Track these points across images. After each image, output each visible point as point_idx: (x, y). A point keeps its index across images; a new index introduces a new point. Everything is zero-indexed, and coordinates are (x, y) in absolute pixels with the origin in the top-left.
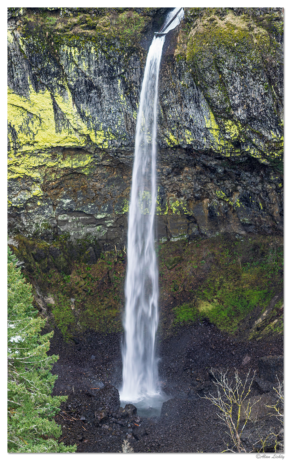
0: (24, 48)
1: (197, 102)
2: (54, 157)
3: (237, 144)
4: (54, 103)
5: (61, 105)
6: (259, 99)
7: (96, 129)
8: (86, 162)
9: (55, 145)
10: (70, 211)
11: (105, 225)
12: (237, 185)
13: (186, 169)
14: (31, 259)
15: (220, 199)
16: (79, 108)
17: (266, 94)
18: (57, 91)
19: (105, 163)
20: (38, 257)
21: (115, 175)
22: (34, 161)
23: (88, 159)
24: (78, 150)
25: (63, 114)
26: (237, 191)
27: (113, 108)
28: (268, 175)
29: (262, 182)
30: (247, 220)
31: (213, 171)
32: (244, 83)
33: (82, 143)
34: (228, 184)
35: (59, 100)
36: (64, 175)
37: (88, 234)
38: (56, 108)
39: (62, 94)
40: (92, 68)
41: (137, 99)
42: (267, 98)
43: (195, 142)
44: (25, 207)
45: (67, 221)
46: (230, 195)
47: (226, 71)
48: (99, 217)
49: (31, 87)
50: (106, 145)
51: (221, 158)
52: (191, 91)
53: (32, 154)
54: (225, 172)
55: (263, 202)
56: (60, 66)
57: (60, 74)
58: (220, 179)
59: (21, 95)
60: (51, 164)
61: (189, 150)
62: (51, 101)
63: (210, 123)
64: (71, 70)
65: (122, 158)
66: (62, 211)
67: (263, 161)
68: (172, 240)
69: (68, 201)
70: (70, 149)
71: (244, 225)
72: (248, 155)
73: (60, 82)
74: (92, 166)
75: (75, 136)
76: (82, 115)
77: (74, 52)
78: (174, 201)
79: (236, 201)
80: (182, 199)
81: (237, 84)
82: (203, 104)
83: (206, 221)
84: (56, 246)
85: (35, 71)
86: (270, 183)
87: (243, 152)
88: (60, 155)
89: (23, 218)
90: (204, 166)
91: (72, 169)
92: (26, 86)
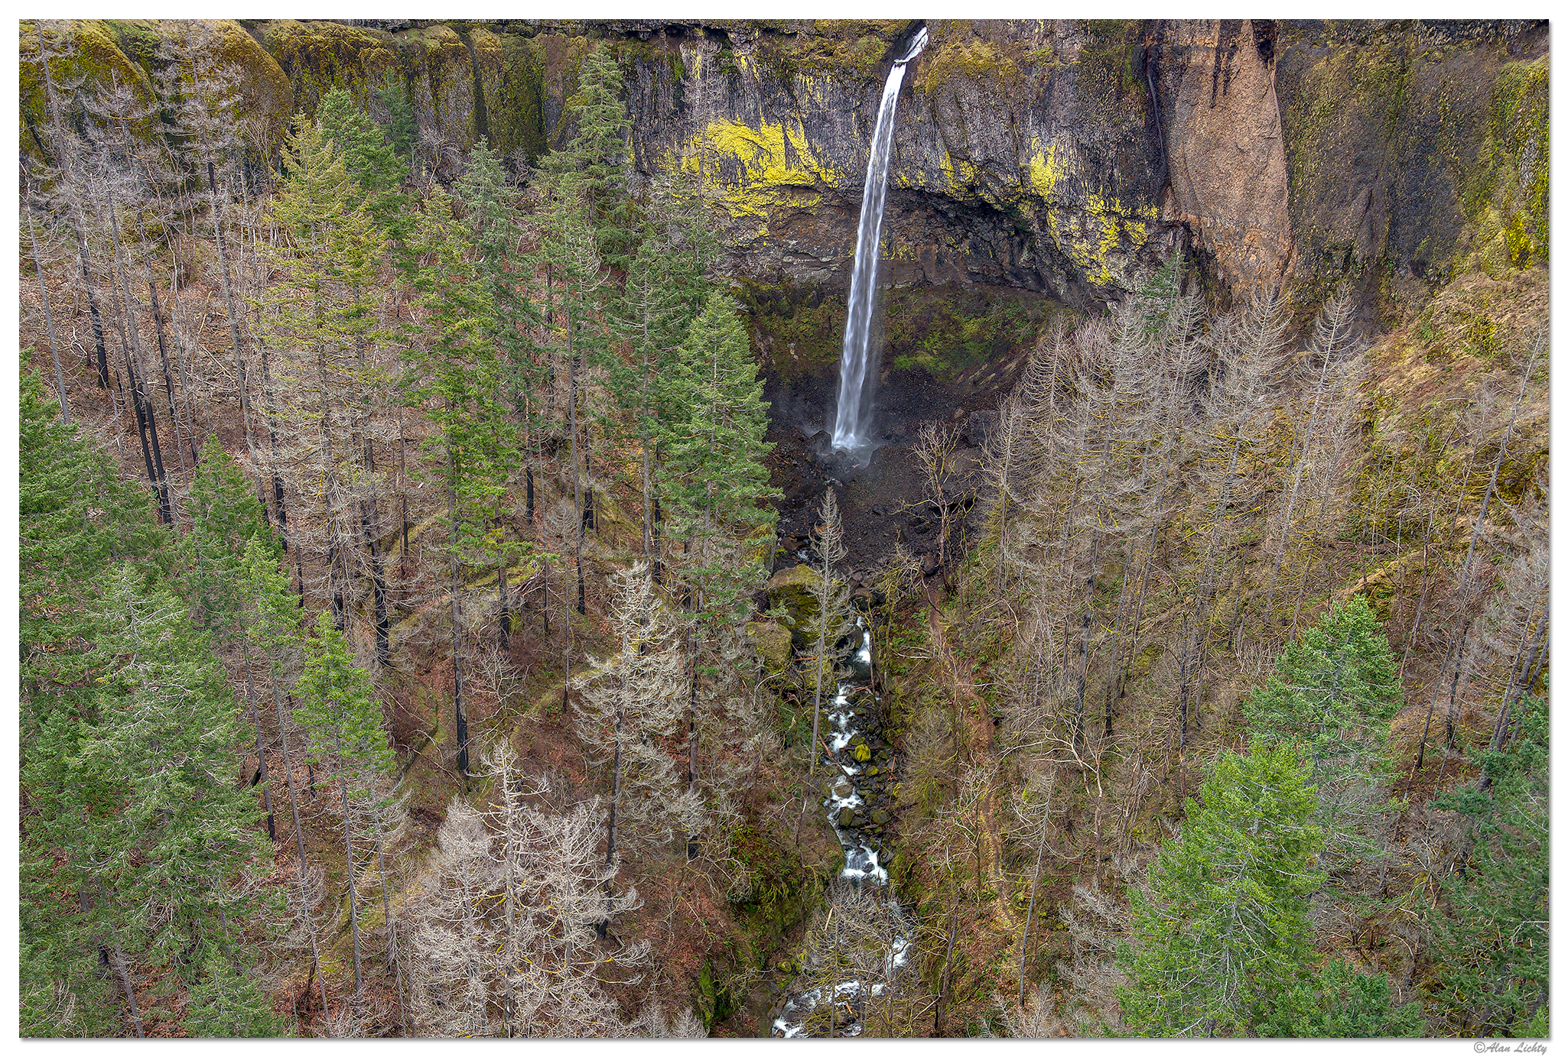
0: (757, 76)
1: (933, 140)
2: (782, 195)
3: (972, 188)
4: (786, 137)
5: (792, 140)
6: (999, 138)
7: (827, 166)
8: (815, 202)
9: (783, 183)
10: (795, 253)
11: (829, 270)
12: (968, 231)
13: (917, 212)
14: (754, 301)
15: (949, 245)
16: (810, 143)
17: (1006, 133)
18: (789, 123)
19: (833, 203)
20: (761, 300)
21: (843, 216)
22: (762, 200)
23: (818, 199)
24: (807, 188)
25: (794, 150)
26: (967, 238)
27: (845, 144)
28: (1002, 222)
29: (994, 228)
30: (975, 269)
31: (944, 214)
32: (985, 122)
33: (811, 181)
34: (959, 230)
35: (790, 134)
36: (792, 215)
37: (812, 278)
38: (787, 143)
39: (794, 128)
40: (827, 100)
41: (871, 136)
42: (1007, 139)
43: (928, 185)
44: (751, 247)
45: (792, 263)
46: (960, 242)
47: (966, 107)
48: (824, 260)
49: (762, 119)
50: (836, 185)
51: (953, 202)
52: (928, 128)
53: (761, 192)
54: (957, 217)
55: (993, 251)
56: (793, 97)
57: (794, 104)
58: (951, 224)
59: (752, 128)
60: (778, 202)
61: (921, 192)
62: (782, 135)
63: (945, 164)
64: (804, 101)
65: (851, 198)
66: (787, 253)
67: (998, 207)
68: (896, 287)
69: (794, 242)
70: (799, 187)
71: (972, 274)
72: (982, 199)
73: (793, 115)
74: (821, 207)
75: (805, 173)
76: (814, 152)
77: (809, 81)
78: (902, 245)
79: (965, 248)
80: (911, 243)
81: (977, 121)
82: (939, 143)
83: (933, 268)
84: (779, 289)
85: (768, 101)
86: (1002, 230)
87: (976, 197)
88: (788, 193)
89: (748, 258)
90: (937, 210)
91: (800, 209)
92: (758, 118)
